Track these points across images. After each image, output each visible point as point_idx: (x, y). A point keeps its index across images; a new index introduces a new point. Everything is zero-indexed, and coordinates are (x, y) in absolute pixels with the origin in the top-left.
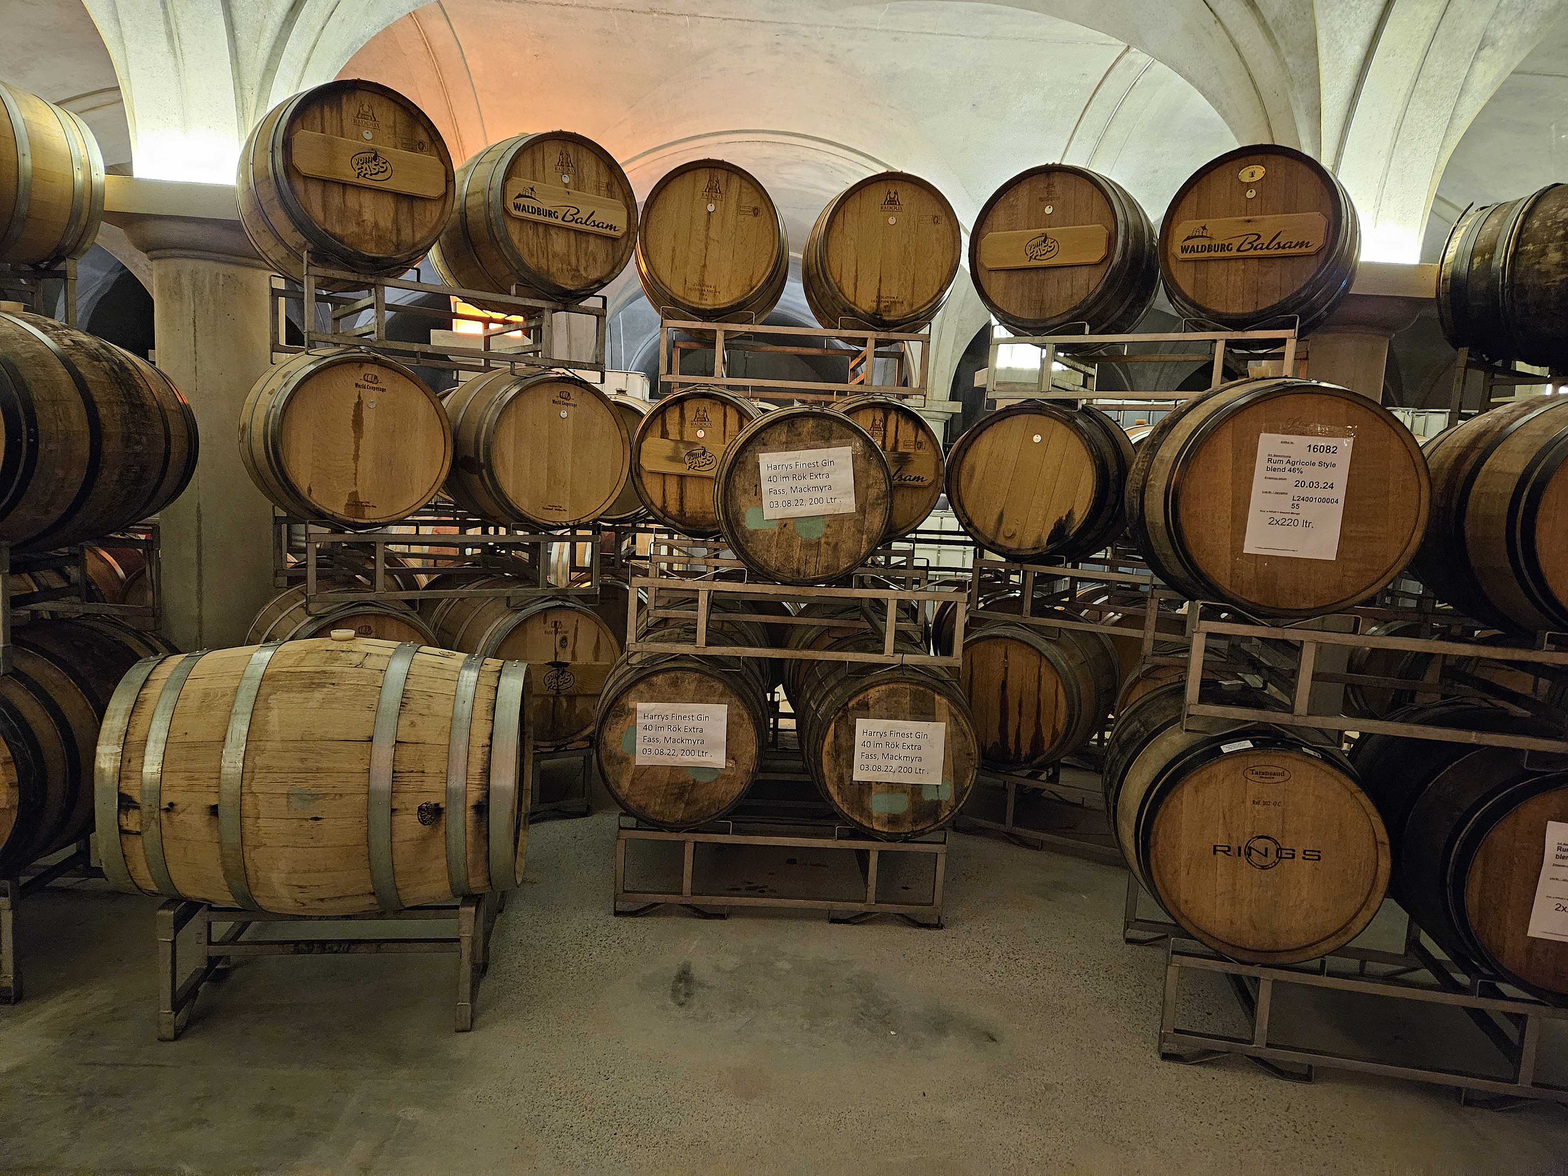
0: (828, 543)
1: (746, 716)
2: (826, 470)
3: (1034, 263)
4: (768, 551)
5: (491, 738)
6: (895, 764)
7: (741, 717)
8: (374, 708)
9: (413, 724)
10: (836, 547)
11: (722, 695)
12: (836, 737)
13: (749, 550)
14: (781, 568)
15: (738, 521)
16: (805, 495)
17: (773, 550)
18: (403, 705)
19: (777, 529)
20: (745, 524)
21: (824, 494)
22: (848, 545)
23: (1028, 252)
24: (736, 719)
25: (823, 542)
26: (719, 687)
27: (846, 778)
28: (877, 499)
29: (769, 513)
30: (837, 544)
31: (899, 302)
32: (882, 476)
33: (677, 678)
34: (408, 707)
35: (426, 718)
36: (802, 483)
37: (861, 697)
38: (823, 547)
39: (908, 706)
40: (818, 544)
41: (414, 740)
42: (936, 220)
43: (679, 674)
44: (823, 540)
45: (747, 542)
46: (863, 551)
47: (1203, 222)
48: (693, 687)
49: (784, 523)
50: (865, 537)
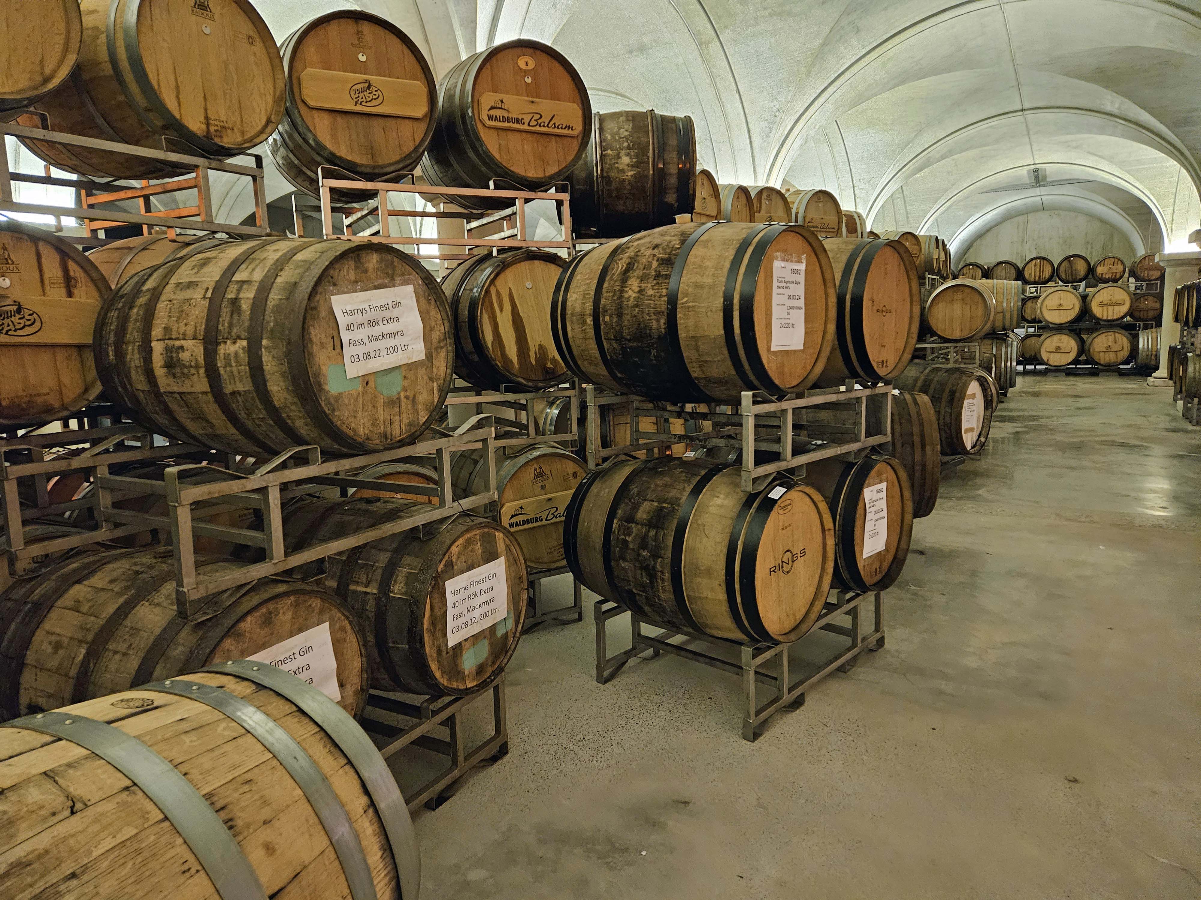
0: (407, 398)
1: (348, 627)
2: (395, 313)
3: (359, 108)
4: (355, 417)
5: (366, 792)
6: (477, 613)
7: (343, 629)
8: (196, 866)
9: (269, 849)
10: (414, 401)
11: (322, 612)
12: (432, 609)
13: (335, 420)
14: (370, 435)
15: (320, 385)
16: (381, 344)
17: (360, 415)
18: (230, 824)
19: (360, 389)
20: (327, 388)
21: (397, 341)
22: (423, 397)
23: (354, 97)
24: (339, 635)
25: (402, 396)
26: (316, 603)
27: (443, 649)
28: (439, 342)
29: (353, 370)
30: (414, 396)
31: (229, 128)
32: (440, 317)
33: (270, 613)
34: (239, 823)
35: (276, 824)
36: (377, 330)
37: (446, 558)
38: (404, 401)
39: (480, 551)
40: (399, 399)
41: (287, 874)
42: (250, 40)
43: (271, 606)
44: (403, 395)
45: (334, 410)
46: (436, 401)
47: (500, 96)
48: (289, 616)
49: (366, 380)
50: (435, 384)
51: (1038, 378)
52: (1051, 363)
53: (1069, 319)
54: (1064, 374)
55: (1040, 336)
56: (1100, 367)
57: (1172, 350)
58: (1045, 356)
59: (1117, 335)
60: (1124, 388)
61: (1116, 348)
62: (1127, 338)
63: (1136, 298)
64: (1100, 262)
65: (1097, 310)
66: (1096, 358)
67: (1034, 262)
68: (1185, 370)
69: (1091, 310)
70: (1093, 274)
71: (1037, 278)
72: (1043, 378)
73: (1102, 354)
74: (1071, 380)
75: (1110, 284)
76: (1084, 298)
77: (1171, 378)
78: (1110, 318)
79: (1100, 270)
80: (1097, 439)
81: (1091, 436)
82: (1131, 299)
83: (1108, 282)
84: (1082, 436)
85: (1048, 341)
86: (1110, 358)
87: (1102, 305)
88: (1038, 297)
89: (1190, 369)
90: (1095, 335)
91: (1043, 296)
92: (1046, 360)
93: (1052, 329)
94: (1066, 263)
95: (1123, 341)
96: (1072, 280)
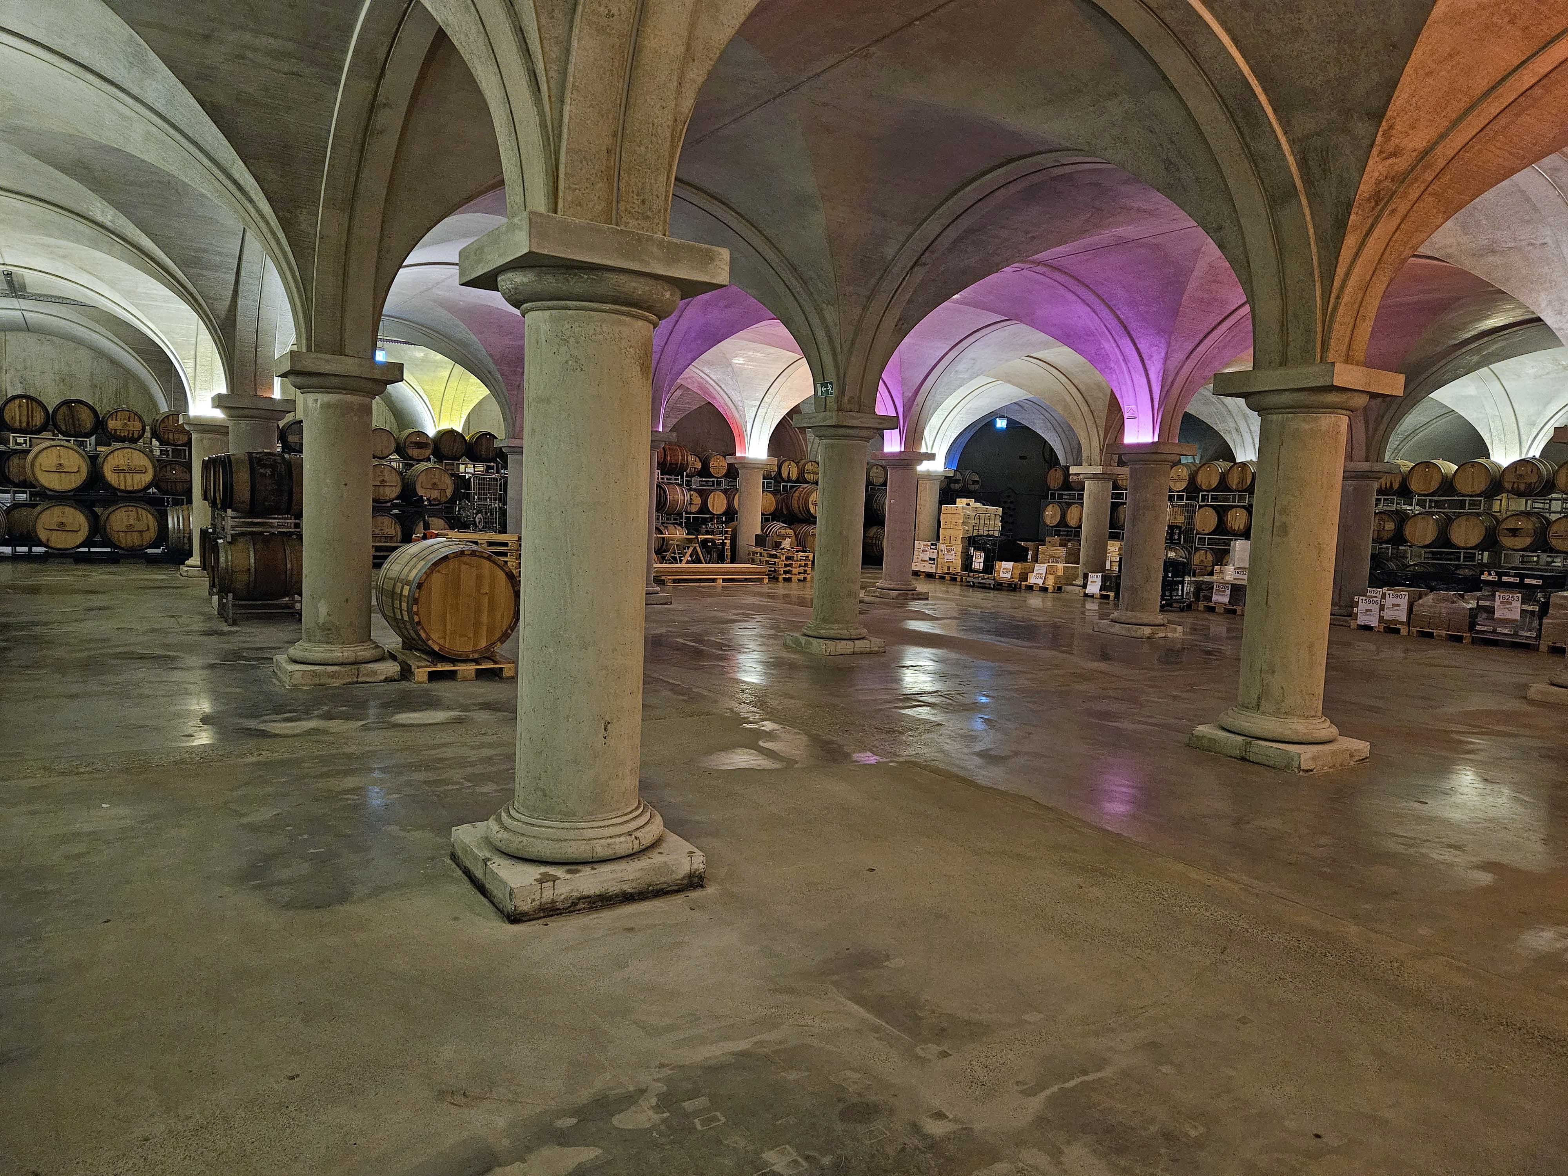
51: (35, 566)
52: (52, 544)
53: (74, 486)
54: (72, 560)
55: (34, 506)
56: (120, 552)
57: (204, 533)
58: (43, 535)
59: (140, 510)
60: (151, 580)
61: (140, 526)
62: (153, 515)
63: (160, 465)
64: (112, 415)
65: (110, 476)
66: (115, 540)
67: (17, 401)
68: (217, 559)
69: (103, 477)
70: (103, 429)
71: (24, 425)
72: (43, 567)
73: (122, 534)
74: (81, 570)
75: (126, 444)
76: (93, 460)
77: (204, 569)
78: (129, 488)
79: (112, 424)
80: (111, 651)
81: (104, 648)
82: (154, 466)
83: (123, 442)
84: (90, 649)
85: (45, 516)
86: (133, 540)
87: (118, 470)
88: (28, 452)
89: (222, 559)
90: (111, 509)
91: (35, 450)
92: (44, 539)
93: (50, 498)
94: (64, 409)
95: (147, 519)
96: (75, 433)
